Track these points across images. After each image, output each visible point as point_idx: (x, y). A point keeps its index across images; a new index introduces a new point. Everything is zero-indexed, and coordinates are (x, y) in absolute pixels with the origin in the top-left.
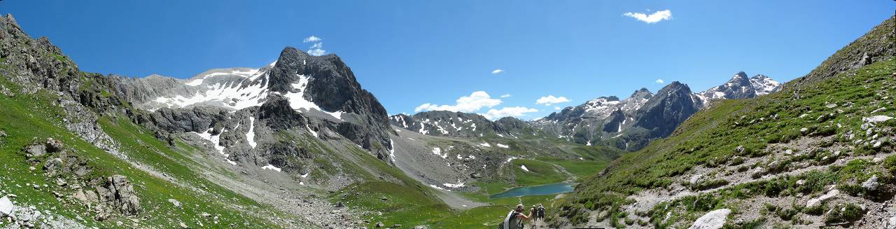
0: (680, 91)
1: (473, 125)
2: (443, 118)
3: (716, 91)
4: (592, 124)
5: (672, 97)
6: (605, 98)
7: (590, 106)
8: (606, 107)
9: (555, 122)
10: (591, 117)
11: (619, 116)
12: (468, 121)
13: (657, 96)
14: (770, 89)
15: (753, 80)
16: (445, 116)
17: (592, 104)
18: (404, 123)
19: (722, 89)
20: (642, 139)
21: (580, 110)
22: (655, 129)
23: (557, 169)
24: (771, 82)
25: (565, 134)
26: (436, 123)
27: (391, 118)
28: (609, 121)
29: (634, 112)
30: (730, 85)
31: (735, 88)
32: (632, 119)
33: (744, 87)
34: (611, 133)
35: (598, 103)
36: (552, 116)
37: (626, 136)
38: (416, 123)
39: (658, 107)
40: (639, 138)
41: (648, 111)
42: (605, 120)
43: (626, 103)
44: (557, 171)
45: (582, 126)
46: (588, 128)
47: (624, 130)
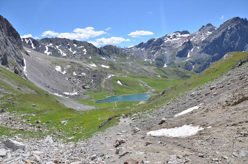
1: (85, 50)
4: (168, 51)
5: (231, 30)
6: (179, 32)
8: (179, 39)
9: (142, 50)
10: (169, 47)
11: (188, 45)
12: (81, 47)
13: (219, 29)
16: (64, 42)
17: (169, 37)
18: (33, 45)
20: (205, 62)
21: (161, 41)
23: (142, 84)
25: (149, 58)
26: (57, 47)
27: (23, 41)
28: (181, 50)
29: (200, 42)
32: (198, 48)
34: (182, 58)
35: (174, 35)
36: (141, 45)
37: (193, 60)
38: (42, 45)
39: (219, 38)
40: (203, 61)
41: (211, 41)
42: (178, 48)
43: (195, 36)
44: (142, 85)
45: (161, 52)
46: (166, 54)
47: (192, 55)
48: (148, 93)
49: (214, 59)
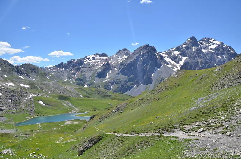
0: (150, 51)
3: (174, 50)
4: (88, 72)
6: (98, 54)
7: (87, 60)
8: (98, 61)
9: (62, 70)
10: (89, 68)
11: (107, 67)
13: (134, 54)
14: (214, 47)
15: (201, 41)
17: (89, 59)
20: (122, 83)
21: (81, 62)
22: (131, 76)
24: (214, 42)
25: (69, 78)
28: (100, 71)
29: (118, 64)
30: (184, 46)
31: (187, 48)
32: (116, 69)
33: (194, 47)
34: (101, 79)
35: (93, 57)
36: (61, 65)
37: (111, 80)
39: (134, 61)
40: (120, 82)
41: (127, 64)
42: (98, 69)
43: (112, 58)
44: (65, 105)
45: (81, 73)
46: (86, 75)
47: (110, 76)
49: (130, 80)
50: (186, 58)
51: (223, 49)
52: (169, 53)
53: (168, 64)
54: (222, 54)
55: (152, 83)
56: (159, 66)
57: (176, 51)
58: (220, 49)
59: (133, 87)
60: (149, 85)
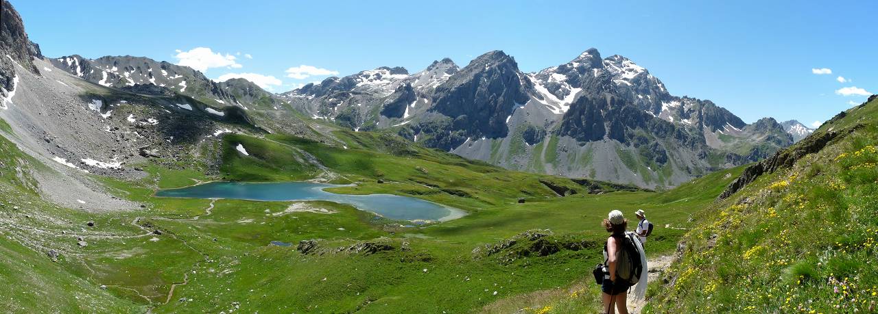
0: (504, 65)
1: (183, 84)
2: (139, 68)
3: (554, 72)
4: (364, 102)
5: (490, 72)
6: (388, 69)
7: (364, 79)
8: (388, 82)
9: (310, 98)
10: (366, 94)
11: (406, 94)
12: (177, 76)
13: (469, 69)
14: (631, 76)
15: (608, 61)
16: (142, 65)
17: (367, 76)
18: (79, 69)
19: (562, 69)
20: (439, 131)
21: (349, 83)
22: (460, 117)
23: (303, 157)
24: (632, 66)
25: (322, 113)
26: (127, 74)
27: (62, 60)
28: (392, 101)
29: (430, 91)
30: (575, 65)
31: (582, 70)
32: (426, 101)
33: (596, 70)
34: (392, 119)
35: (377, 74)
36: (308, 89)
37: (415, 124)
38: (96, 70)
39: (468, 84)
40: (435, 128)
41: (453, 89)
42: (386, 98)
43: (418, 78)
44: (301, 161)
45: (350, 104)
46: (359, 108)
47: (413, 115)
48: (316, 181)
49: (457, 126)
50: (579, 89)
51: (647, 82)
52: (544, 77)
53: (542, 98)
54: (645, 92)
55: (505, 135)
56: (523, 100)
57: (558, 73)
58: (642, 81)
59: (462, 141)
60: (499, 139)
